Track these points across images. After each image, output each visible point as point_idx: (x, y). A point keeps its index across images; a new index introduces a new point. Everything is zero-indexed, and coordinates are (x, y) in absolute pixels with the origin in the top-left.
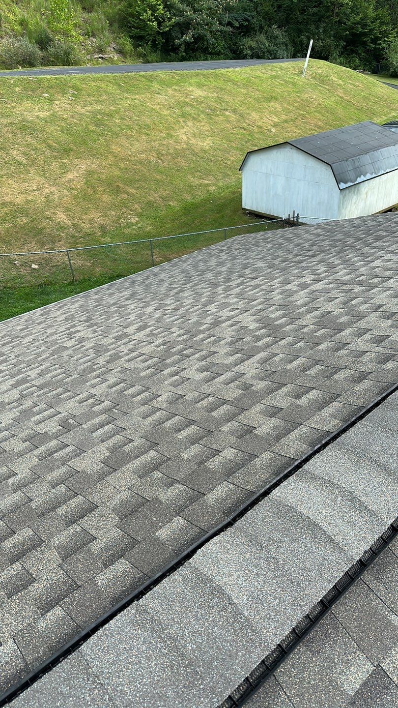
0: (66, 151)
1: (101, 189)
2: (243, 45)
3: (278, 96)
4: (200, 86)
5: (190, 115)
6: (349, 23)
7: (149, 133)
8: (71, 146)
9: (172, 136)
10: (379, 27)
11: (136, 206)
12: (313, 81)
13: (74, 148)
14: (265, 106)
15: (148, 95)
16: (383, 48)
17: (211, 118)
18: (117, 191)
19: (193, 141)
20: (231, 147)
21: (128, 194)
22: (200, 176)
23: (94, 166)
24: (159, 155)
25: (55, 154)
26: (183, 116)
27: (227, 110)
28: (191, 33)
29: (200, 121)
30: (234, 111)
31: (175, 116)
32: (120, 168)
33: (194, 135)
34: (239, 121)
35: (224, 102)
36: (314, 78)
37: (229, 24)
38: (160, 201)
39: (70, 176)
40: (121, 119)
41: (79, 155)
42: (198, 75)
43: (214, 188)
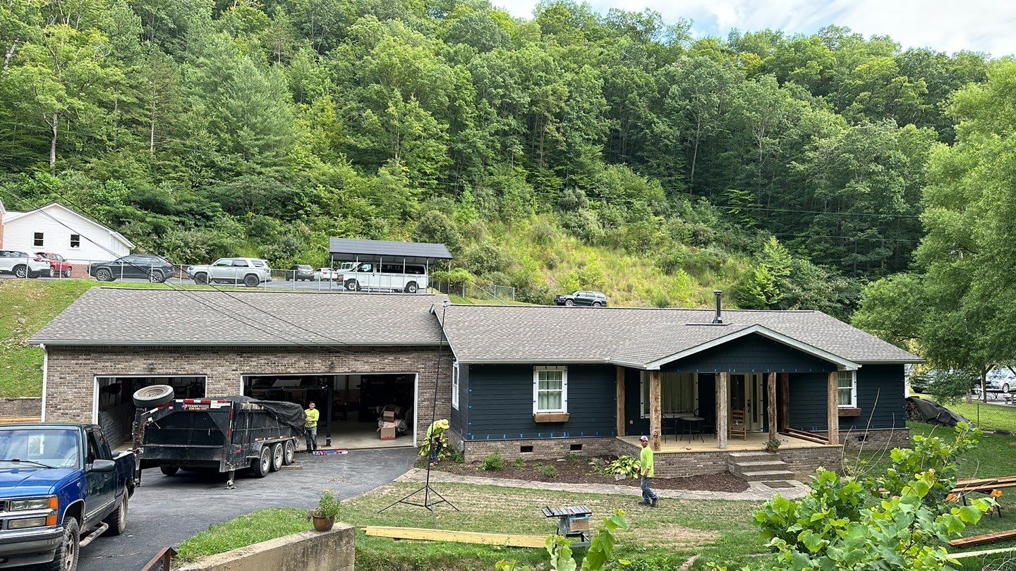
37: (839, 301)
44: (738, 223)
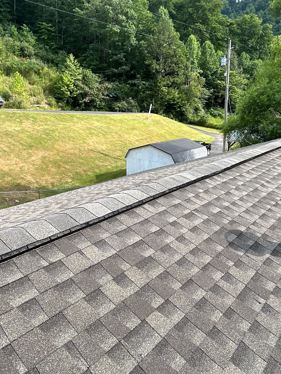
0: (31, 147)
1: (51, 165)
2: (115, 105)
3: (137, 128)
4: (98, 121)
5: (94, 134)
6: (167, 99)
7: (74, 140)
8: (33, 144)
9: (86, 143)
10: (181, 101)
11: (70, 174)
12: (153, 123)
13: (35, 145)
14: (131, 132)
15: (72, 123)
16: (184, 111)
17: (105, 136)
18: (59, 166)
19: (97, 145)
20: (117, 149)
21: (65, 168)
22: (102, 161)
23: (46, 155)
24: (80, 151)
25: (24, 148)
26: (90, 134)
27: (112, 132)
28: (87, 98)
29: (99, 137)
30: (116, 133)
31: (86, 133)
32: (60, 156)
33: (97, 143)
34: (119, 138)
35: (110, 129)
36: (153, 121)
37: (107, 95)
38: (83, 172)
39: (33, 158)
40: (59, 133)
41: (37, 149)
42: (96, 116)
43: (110, 167)
44: (47, 45)
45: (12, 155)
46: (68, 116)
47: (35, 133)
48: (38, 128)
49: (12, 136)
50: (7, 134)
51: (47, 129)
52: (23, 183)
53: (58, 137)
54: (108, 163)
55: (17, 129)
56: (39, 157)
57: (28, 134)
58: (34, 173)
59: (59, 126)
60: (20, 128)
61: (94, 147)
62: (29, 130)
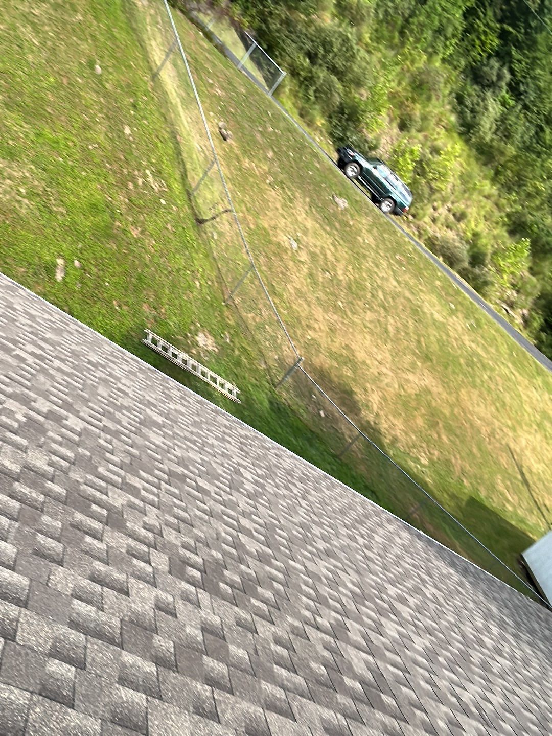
7: (500, 410)
8: (434, 358)
9: (515, 431)
11: (436, 452)
13: (435, 362)
15: (527, 382)
18: (433, 425)
19: (528, 453)
22: (508, 486)
23: (435, 390)
24: (492, 434)
25: (417, 351)
26: (538, 425)
31: (532, 418)
32: (452, 411)
33: (534, 449)
40: (490, 378)
41: (432, 370)
45: (389, 346)
46: (533, 366)
47: (455, 344)
48: (467, 343)
49: (420, 320)
50: (416, 312)
51: (478, 355)
52: (359, 396)
53: (482, 382)
54: (513, 499)
55: (437, 316)
56: (422, 383)
57: (444, 338)
58: (389, 398)
59: (502, 367)
60: (441, 319)
61: (522, 450)
62: (451, 334)
